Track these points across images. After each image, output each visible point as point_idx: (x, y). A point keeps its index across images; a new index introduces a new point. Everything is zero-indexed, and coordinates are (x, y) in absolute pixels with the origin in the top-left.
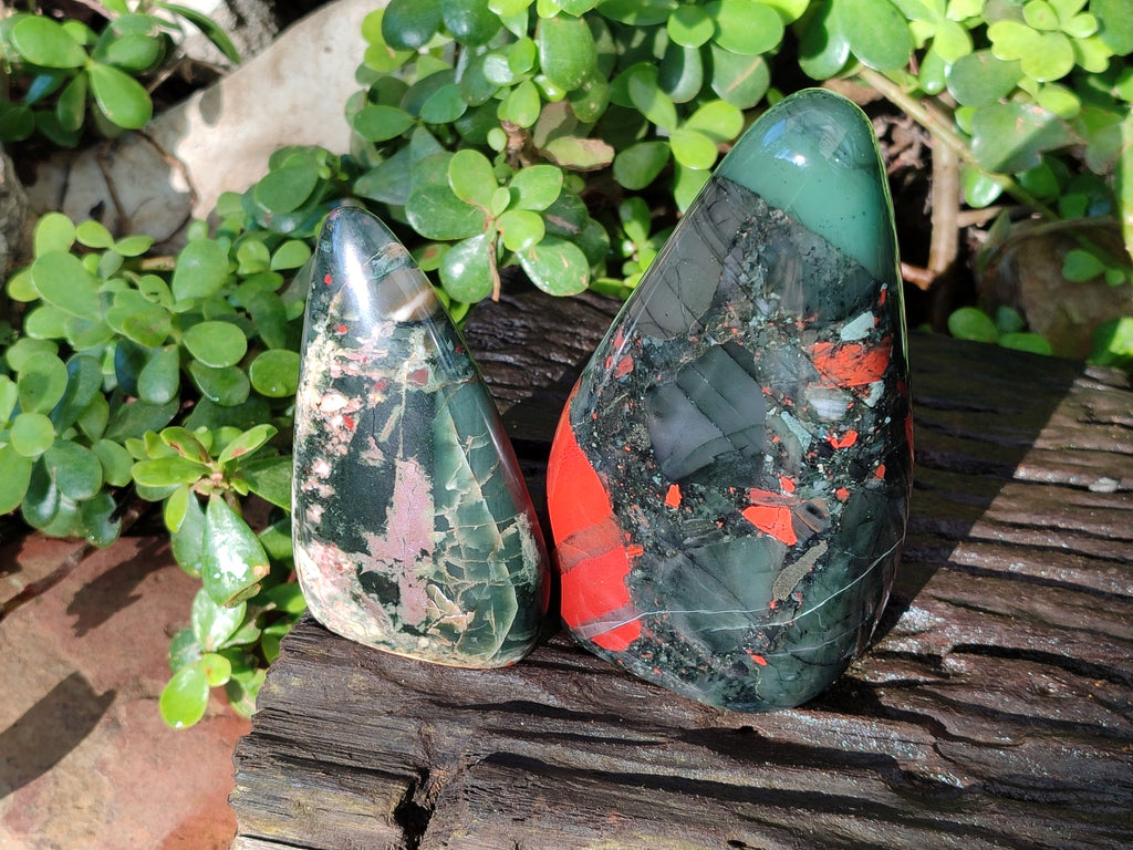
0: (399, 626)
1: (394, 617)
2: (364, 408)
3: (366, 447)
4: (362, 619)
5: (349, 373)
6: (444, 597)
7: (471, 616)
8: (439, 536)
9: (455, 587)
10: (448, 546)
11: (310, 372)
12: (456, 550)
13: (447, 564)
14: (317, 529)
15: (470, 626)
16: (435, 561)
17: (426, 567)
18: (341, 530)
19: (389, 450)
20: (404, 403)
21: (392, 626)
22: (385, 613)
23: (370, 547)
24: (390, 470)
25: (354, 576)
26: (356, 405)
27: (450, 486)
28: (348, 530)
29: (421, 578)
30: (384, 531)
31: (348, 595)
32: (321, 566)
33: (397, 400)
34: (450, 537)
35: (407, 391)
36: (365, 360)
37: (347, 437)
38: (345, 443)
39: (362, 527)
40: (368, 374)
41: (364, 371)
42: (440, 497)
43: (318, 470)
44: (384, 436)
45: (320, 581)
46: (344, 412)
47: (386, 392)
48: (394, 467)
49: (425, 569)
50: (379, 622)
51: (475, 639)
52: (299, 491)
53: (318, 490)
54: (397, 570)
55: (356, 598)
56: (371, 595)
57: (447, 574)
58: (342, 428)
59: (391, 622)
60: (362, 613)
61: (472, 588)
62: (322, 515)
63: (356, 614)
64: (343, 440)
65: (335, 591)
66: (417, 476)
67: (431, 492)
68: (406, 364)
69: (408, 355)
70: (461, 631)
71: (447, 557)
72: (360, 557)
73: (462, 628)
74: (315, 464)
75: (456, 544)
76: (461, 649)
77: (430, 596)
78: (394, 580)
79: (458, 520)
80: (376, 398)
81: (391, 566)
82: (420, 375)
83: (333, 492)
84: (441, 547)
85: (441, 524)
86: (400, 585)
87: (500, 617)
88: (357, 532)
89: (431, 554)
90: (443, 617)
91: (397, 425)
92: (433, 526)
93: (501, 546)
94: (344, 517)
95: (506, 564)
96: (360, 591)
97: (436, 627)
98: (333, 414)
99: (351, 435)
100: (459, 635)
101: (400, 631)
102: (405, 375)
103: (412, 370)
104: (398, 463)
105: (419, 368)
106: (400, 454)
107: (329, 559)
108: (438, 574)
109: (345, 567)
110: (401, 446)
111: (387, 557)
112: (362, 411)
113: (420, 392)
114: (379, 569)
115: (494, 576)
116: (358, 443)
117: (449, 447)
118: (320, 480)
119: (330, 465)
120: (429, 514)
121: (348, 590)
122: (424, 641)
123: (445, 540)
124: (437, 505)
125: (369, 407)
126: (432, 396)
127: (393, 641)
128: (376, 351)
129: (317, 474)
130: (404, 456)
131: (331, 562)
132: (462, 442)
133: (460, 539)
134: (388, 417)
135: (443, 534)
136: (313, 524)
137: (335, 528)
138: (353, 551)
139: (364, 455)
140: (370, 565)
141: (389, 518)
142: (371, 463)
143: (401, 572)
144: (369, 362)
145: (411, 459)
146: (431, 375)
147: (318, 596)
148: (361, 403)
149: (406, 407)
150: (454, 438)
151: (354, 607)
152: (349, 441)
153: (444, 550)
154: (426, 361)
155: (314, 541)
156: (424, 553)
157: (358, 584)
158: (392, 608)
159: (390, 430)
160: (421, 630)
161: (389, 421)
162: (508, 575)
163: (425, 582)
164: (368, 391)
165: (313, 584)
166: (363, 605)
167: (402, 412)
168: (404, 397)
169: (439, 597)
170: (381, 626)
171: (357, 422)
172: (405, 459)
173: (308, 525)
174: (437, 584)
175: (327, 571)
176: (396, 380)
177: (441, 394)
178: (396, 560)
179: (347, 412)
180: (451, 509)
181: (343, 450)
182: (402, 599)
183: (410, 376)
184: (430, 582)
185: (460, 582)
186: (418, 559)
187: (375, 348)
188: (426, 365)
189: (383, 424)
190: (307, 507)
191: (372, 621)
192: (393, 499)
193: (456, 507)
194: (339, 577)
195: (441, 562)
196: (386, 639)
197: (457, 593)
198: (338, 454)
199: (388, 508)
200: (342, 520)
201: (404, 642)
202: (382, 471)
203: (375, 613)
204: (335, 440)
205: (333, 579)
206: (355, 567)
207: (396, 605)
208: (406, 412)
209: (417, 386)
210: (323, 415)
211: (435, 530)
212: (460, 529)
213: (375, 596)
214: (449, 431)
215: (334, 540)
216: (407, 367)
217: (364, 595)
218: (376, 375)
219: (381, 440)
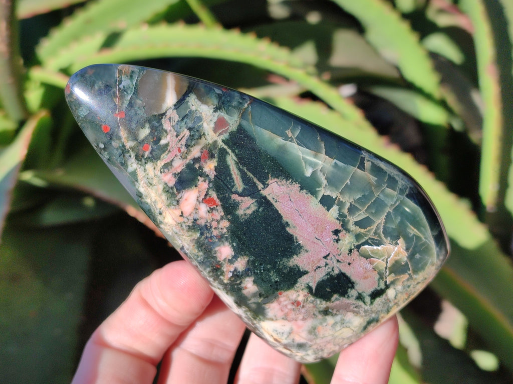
0: (368, 299)
1: (360, 297)
2: (210, 182)
3: (236, 206)
4: (343, 322)
5: (179, 170)
6: (375, 247)
7: (401, 241)
8: (334, 210)
9: (375, 233)
10: (345, 211)
11: (155, 202)
12: (352, 209)
13: (356, 223)
14: (260, 295)
15: (407, 249)
16: (348, 230)
17: (347, 240)
18: (275, 278)
19: (251, 191)
20: (229, 151)
21: (363, 305)
22: (352, 301)
23: (303, 267)
24: (264, 203)
25: (311, 298)
26: (203, 185)
27: (308, 173)
28: (279, 272)
29: (350, 251)
30: (300, 247)
31: (320, 317)
32: (285, 318)
33: (223, 153)
34: (341, 204)
35: (223, 141)
36: (179, 151)
37: (219, 213)
38: (222, 218)
39: (285, 260)
40: (190, 157)
41: (186, 158)
42: (309, 186)
43: (223, 257)
44: (239, 185)
45: (295, 328)
46: (200, 199)
47: (212, 156)
48: (265, 198)
49: (347, 242)
50: (354, 312)
51: (418, 256)
52: (225, 286)
53: (235, 270)
54: (332, 262)
55: (326, 312)
56: (333, 299)
57: (363, 231)
58: (211, 210)
59: (360, 303)
60: (338, 318)
61: (386, 223)
62: (254, 282)
63: (336, 323)
64: (219, 218)
65: (310, 323)
66: (284, 188)
67: (302, 188)
68: (205, 125)
69: (200, 119)
70: (405, 259)
71: (352, 220)
72: (303, 281)
73: (404, 256)
74: (218, 255)
75: (348, 205)
76: (416, 271)
77: (367, 257)
78: (336, 272)
79: (334, 189)
80: (210, 167)
81: (327, 264)
82: (220, 124)
83: (246, 259)
84: (342, 217)
85: (327, 202)
86: (343, 271)
87: (417, 224)
88: (285, 267)
89: (340, 228)
90: (387, 262)
91: (240, 170)
92: (324, 209)
93: (373, 179)
94: (269, 266)
95: (387, 187)
96: (323, 304)
97: (390, 273)
98: (196, 209)
99: (220, 208)
100: (406, 264)
101: (372, 303)
102: (211, 133)
103: (212, 125)
104: (264, 193)
105: (215, 120)
106: (260, 186)
107: (286, 306)
108: (358, 236)
109: (301, 299)
110: (255, 180)
111: (319, 261)
112: (211, 185)
113: (231, 134)
114: (320, 275)
115: (390, 202)
116: (230, 209)
117: (282, 149)
118: (231, 262)
119: (227, 244)
120: (314, 204)
121: (317, 313)
122: (391, 293)
123: (340, 210)
124: (314, 193)
125: (212, 177)
126: (240, 129)
127: (373, 315)
128: (179, 138)
129: (224, 260)
130: (264, 184)
131: (290, 307)
132: (286, 138)
133: (348, 200)
134: (229, 170)
135: (335, 208)
136: (254, 295)
137: (270, 281)
138: (295, 282)
139: (240, 212)
140: (313, 279)
141: (295, 235)
142: (249, 212)
143: (335, 262)
144: (183, 149)
145: (270, 181)
146: (226, 117)
147: (302, 341)
148: (205, 181)
149: (233, 151)
150: (280, 141)
151: (330, 320)
152: (223, 214)
153: (346, 217)
154: (215, 111)
155: (267, 306)
156: (336, 232)
157: (318, 301)
158: (353, 293)
159: (239, 177)
160: (383, 286)
161: (232, 172)
162: (395, 193)
163: (355, 252)
164: (200, 168)
165: (292, 336)
166: (334, 312)
167: (234, 158)
168: (225, 147)
169: (372, 251)
170: (357, 313)
171: (214, 195)
172: (266, 186)
173: (253, 300)
174: (364, 244)
175: (292, 315)
176: (211, 142)
177: (244, 123)
178: (325, 257)
179: (203, 197)
180: (323, 185)
181: (225, 224)
182: (353, 279)
183: (215, 130)
184: (358, 247)
185: (374, 227)
186: (337, 241)
187: (177, 136)
188: (217, 114)
189: (231, 178)
190: (240, 289)
191: (350, 316)
192: (285, 219)
193: (325, 182)
194: (303, 310)
195: (352, 227)
196: (367, 319)
197: (379, 236)
198: (225, 230)
199: (287, 229)
200: (269, 270)
201: (380, 308)
202: (261, 210)
203: (346, 308)
204: (214, 224)
205: (301, 317)
206: (306, 292)
207: (353, 287)
208: (236, 155)
209: (225, 132)
210: (191, 218)
211: (328, 210)
212: (341, 193)
213: (336, 296)
214: (272, 140)
215: (277, 290)
216: (208, 127)
217: (329, 304)
218: (196, 152)
219: (240, 190)
